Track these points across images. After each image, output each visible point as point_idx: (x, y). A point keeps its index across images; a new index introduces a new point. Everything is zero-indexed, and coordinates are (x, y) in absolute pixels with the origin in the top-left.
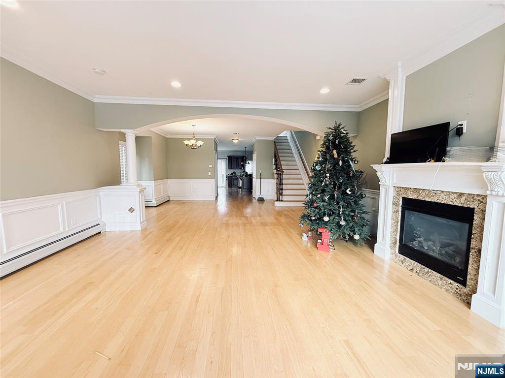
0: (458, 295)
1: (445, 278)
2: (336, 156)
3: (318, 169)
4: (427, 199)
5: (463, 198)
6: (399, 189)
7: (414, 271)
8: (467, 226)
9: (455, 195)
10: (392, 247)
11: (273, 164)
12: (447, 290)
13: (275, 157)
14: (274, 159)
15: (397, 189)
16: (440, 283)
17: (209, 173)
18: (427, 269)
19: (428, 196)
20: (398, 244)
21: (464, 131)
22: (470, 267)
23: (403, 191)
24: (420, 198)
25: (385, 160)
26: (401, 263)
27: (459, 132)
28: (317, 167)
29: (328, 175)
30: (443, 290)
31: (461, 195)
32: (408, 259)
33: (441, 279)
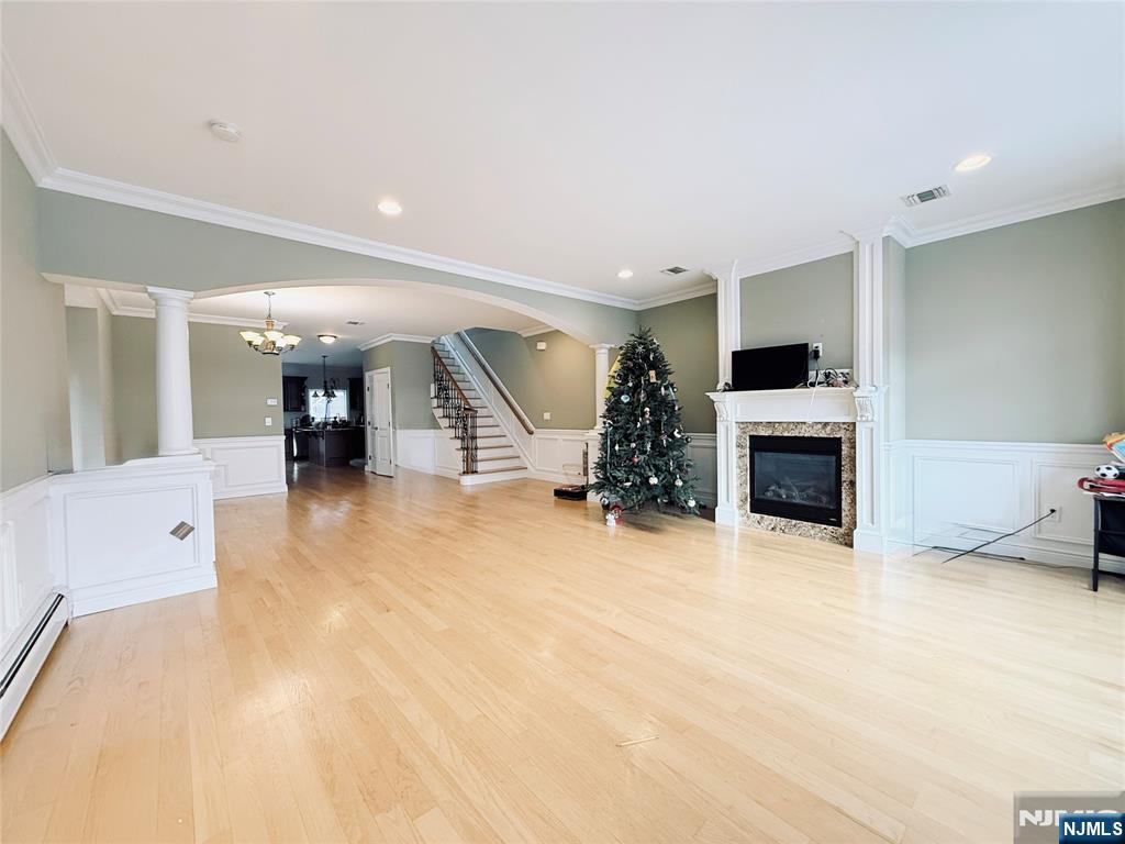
0: (835, 539)
1: (817, 525)
2: (653, 380)
3: (625, 401)
4: (786, 434)
5: (829, 428)
6: (743, 425)
7: (778, 529)
8: (834, 458)
9: (820, 426)
10: (740, 507)
11: (433, 395)
12: (821, 538)
13: (438, 380)
14: (432, 386)
15: (742, 426)
16: (812, 532)
17: (269, 421)
18: (794, 522)
19: (784, 430)
20: (749, 500)
21: (821, 354)
22: (843, 503)
23: (750, 427)
24: (777, 434)
25: (721, 386)
26: (756, 525)
27: (816, 354)
28: (622, 398)
29: (647, 409)
30: (817, 540)
31: (826, 424)
32: (766, 516)
33: (813, 527)
